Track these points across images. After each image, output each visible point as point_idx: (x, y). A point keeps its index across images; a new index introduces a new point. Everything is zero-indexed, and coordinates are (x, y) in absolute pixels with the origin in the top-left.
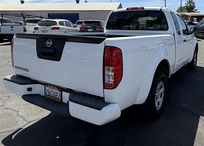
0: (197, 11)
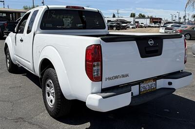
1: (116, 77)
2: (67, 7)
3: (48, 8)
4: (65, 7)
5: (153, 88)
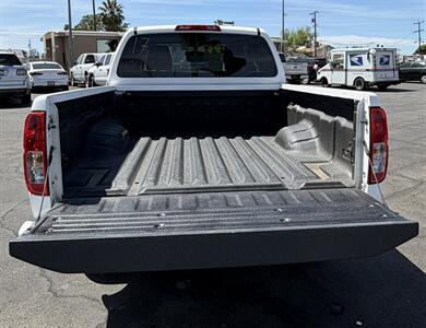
2: (178, 28)
3: (135, 32)
4: (174, 27)
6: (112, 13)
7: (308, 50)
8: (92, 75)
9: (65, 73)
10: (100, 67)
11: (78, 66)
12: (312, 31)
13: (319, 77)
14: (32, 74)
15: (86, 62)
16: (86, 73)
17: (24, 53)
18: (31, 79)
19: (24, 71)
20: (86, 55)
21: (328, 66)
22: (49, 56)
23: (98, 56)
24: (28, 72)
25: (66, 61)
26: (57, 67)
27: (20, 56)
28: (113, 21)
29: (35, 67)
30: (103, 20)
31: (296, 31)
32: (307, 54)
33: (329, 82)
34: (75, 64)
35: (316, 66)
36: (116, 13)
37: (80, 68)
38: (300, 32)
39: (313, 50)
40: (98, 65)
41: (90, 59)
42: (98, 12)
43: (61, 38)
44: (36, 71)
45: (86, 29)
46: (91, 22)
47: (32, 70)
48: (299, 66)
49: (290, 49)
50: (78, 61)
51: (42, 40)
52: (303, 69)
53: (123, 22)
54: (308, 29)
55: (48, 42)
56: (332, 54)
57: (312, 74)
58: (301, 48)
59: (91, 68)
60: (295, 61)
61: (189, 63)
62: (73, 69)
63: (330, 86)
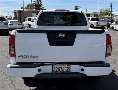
0: (44, 8)
1: (27, 57)
2: (56, 10)
3: (43, 12)
5: (66, 70)
6: (38, 3)
7: (109, 17)
8: (30, 25)
9: (21, 24)
10: (33, 22)
11: (25, 22)
12: (111, 10)
13: (111, 27)
14: (9, 24)
15: (28, 20)
16: (28, 24)
17: (7, 17)
18: (9, 26)
19: (7, 23)
20: (28, 18)
21: (114, 23)
22: (15, 18)
23: (32, 18)
24: (8, 24)
25: (21, 20)
26: (18, 22)
27: (6, 18)
28: (38, 6)
29: (10, 22)
30: (35, 6)
31: (105, 10)
32: (108, 18)
33: (115, 29)
34: (25, 21)
35: (110, 23)
36: (40, 3)
37: (26, 23)
38: (106, 10)
39: (111, 17)
40: (32, 21)
41: (30, 20)
42: (33, 3)
43: (20, 12)
44: (11, 23)
45: (29, 9)
46: (31, 6)
47: (9, 23)
48: (104, 23)
49: (102, 16)
50: (26, 20)
51: (13, 12)
52: (105, 24)
53: (42, 6)
54: (109, 9)
55: (15, 13)
56: (116, 18)
57: (109, 25)
58: (107, 16)
59: (30, 22)
60: (103, 21)
61: (64, 21)
62: (24, 23)
63: (115, 30)
